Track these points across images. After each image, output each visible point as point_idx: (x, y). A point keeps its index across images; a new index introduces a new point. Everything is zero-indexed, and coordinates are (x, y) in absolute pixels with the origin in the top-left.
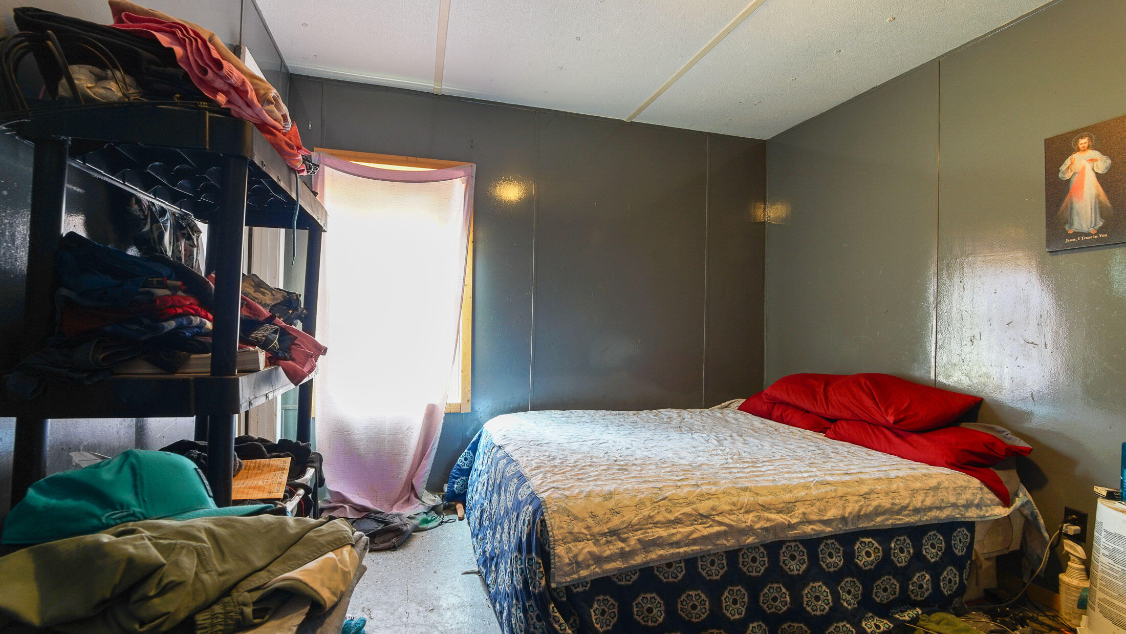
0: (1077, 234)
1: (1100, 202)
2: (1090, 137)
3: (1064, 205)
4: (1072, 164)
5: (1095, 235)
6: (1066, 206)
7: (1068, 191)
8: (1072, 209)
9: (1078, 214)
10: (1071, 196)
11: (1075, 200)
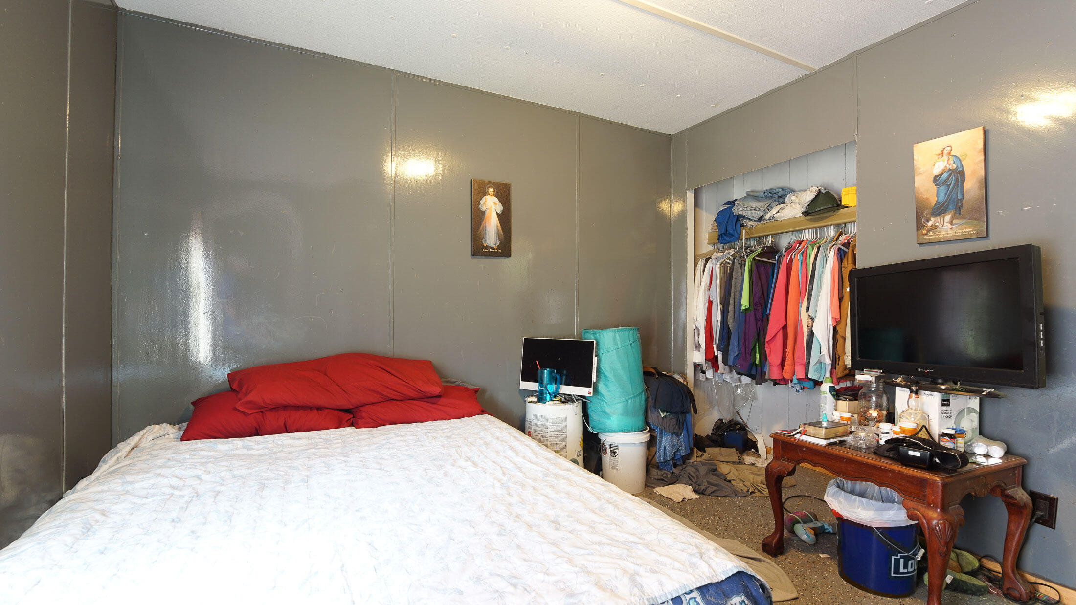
0: (487, 247)
1: (498, 230)
2: (494, 189)
3: (482, 227)
4: (486, 202)
5: (496, 249)
6: (483, 227)
7: (484, 218)
8: (485, 230)
9: (488, 234)
10: (485, 222)
11: (487, 225)
